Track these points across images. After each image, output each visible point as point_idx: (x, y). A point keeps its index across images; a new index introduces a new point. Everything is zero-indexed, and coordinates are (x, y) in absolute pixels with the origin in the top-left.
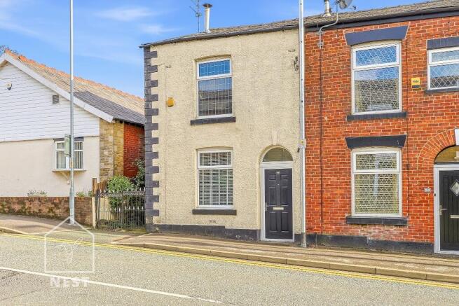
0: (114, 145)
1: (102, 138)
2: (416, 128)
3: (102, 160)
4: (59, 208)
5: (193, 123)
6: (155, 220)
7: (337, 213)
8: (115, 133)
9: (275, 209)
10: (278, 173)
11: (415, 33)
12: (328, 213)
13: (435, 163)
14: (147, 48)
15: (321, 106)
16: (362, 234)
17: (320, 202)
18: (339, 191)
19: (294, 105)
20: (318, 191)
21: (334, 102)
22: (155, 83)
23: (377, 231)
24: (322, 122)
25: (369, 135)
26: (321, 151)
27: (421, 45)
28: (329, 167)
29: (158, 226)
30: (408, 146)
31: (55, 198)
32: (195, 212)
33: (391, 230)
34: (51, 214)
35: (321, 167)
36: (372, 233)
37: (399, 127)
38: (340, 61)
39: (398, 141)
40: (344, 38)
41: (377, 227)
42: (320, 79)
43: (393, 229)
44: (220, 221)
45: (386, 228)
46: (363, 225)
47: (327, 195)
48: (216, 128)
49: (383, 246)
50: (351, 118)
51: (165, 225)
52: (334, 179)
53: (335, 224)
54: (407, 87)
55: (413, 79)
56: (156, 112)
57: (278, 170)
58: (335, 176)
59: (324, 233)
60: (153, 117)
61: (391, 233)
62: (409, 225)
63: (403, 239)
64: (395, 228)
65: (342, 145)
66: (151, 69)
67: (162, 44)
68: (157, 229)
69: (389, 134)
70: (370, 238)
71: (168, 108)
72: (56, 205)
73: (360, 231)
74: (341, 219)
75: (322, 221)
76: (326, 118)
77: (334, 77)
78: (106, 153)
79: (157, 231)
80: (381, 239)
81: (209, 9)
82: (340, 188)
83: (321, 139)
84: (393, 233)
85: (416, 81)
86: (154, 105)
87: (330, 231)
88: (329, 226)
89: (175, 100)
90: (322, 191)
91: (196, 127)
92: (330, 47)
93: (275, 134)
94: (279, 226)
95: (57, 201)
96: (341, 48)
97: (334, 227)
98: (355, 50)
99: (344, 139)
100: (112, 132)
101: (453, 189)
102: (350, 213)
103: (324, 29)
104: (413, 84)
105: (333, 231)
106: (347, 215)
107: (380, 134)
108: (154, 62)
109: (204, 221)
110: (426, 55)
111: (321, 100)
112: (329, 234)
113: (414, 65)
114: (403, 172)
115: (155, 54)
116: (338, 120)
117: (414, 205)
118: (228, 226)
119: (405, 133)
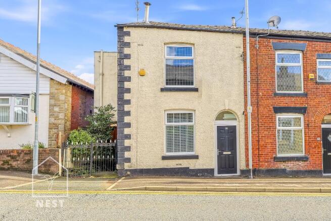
0: (65, 103)
1: (52, 96)
2: (312, 103)
3: (51, 116)
4: (18, 160)
5: (162, 90)
6: (127, 166)
7: (268, 154)
8: (66, 92)
9: (224, 153)
10: (227, 128)
11: (310, 48)
12: (263, 155)
13: (322, 124)
14: (120, 28)
15: (257, 86)
16: (283, 167)
17: (258, 147)
18: (269, 141)
19: (240, 83)
20: (256, 141)
21: (265, 84)
22: (128, 57)
23: (292, 165)
24: (258, 95)
25: (286, 105)
26: (258, 115)
27: (313, 56)
28: (262, 125)
29: (130, 170)
30: (308, 113)
31: (13, 151)
32: (164, 158)
33: (300, 164)
34: (6, 166)
35: (258, 125)
36: (290, 166)
37: (303, 102)
38: (269, 58)
39: (302, 110)
40: (271, 44)
41: (292, 162)
42: (257, 68)
43: (301, 163)
44: (184, 164)
45: (297, 163)
46: (284, 161)
47: (262, 143)
48: (183, 95)
49: (296, 174)
50: (276, 95)
51: (136, 169)
52: (266, 133)
53: (267, 162)
54: (306, 79)
55: (310, 75)
56: (129, 79)
57: (227, 127)
58: (267, 131)
59: (261, 168)
60: (125, 82)
61: (300, 165)
62: (310, 160)
63: (306, 168)
64: (302, 162)
65: (271, 111)
66: (123, 45)
67: (135, 26)
68: (129, 173)
69: (298, 106)
70: (288, 169)
71: (140, 76)
72: (13, 158)
73: (282, 166)
74: (271, 158)
75: (259, 160)
76: (261, 94)
77: (266, 68)
78: (56, 109)
79: (128, 175)
80: (294, 169)
81: (148, 7)
82: (270, 139)
83: (257, 107)
84: (301, 166)
85: (311, 76)
86: (127, 73)
87: (265, 166)
88: (263, 163)
89: (147, 72)
90: (258, 141)
91: (165, 93)
92: (263, 49)
93: (227, 101)
94: (227, 165)
95: (15, 154)
96: (269, 50)
97: (266, 164)
98: (277, 53)
99: (272, 108)
100: (64, 91)
101: (329, 138)
102: (276, 154)
103: (260, 37)
104: (310, 77)
105: (266, 166)
106: (274, 156)
107: (293, 105)
108: (126, 39)
109: (172, 164)
110: (316, 61)
111: (257, 82)
112: (263, 168)
113: (309, 67)
114: (305, 129)
115: (128, 34)
116: (268, 95)
117: (312, 148)
118: (191, 167)
119: (307, 106)
